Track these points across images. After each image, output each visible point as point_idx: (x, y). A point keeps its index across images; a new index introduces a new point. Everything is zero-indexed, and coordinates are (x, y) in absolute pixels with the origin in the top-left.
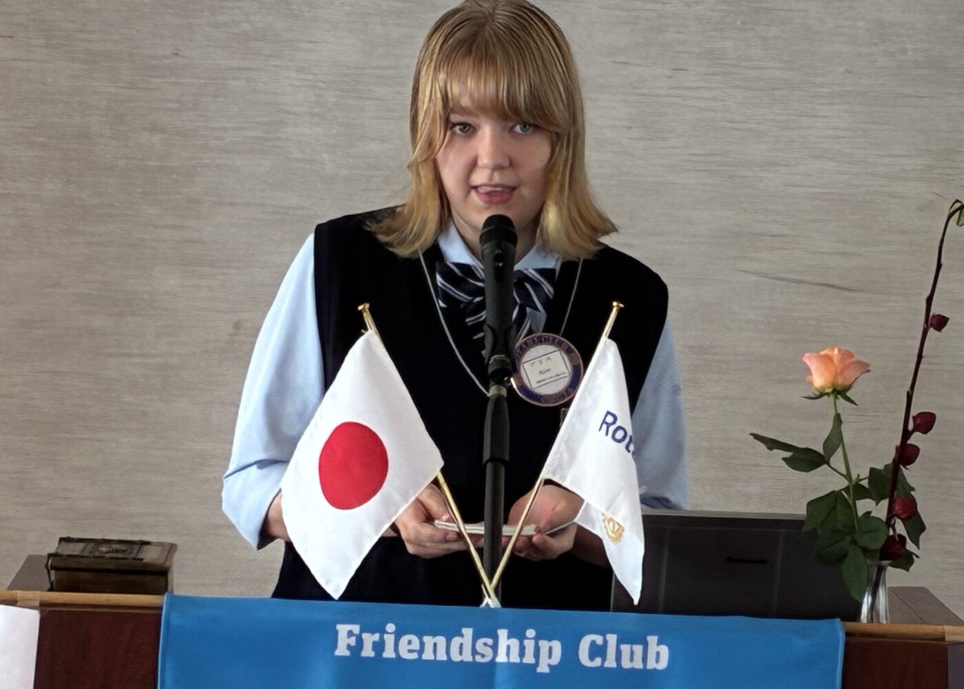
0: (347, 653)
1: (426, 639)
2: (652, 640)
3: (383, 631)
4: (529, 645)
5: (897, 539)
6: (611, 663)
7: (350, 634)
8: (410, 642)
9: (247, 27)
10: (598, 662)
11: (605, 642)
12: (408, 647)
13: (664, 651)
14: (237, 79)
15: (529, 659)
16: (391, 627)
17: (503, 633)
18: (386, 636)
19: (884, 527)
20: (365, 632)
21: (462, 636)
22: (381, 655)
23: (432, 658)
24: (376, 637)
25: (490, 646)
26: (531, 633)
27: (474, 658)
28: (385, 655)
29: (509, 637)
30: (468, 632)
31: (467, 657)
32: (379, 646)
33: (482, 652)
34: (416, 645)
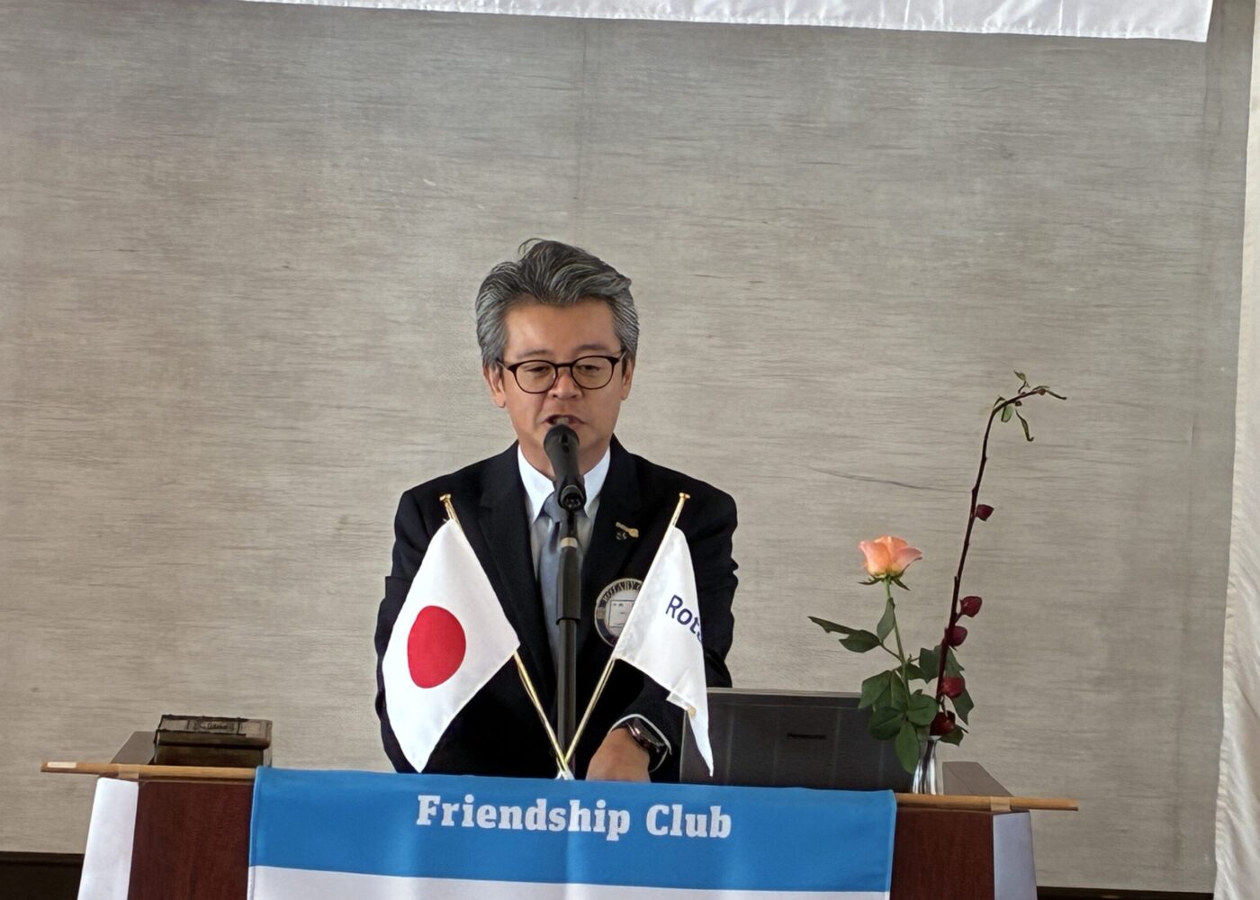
0: (429, 823)
1: (503, 809)
2: (716, 810)
3: (462, 802)
4: (600, 814)
5: (947, 715)
6: (676, 832)
7: (431, 804)
8: (487, 812)
10: (664, 831)
11: (671, 811)
12: (485, 817)
13: (727, 820)
14: (344, 290)
15: (600, 828)
16: (469, 798)
17: (575, 804)
18: (465, 806)
19: (933, 704)
20: (445, 802)
21: (536, 806)
22: (460, 824)
23: (508, 827)
24: (456, 807)
25: (563, 816)
26: (601, 804)
27: (548, 827)
28: (464, 824)
29: (581, 808)
30: (542, 803)
31: (541, 826)
32: (459, 816)
33: (556, 821)
34: (493, 815)
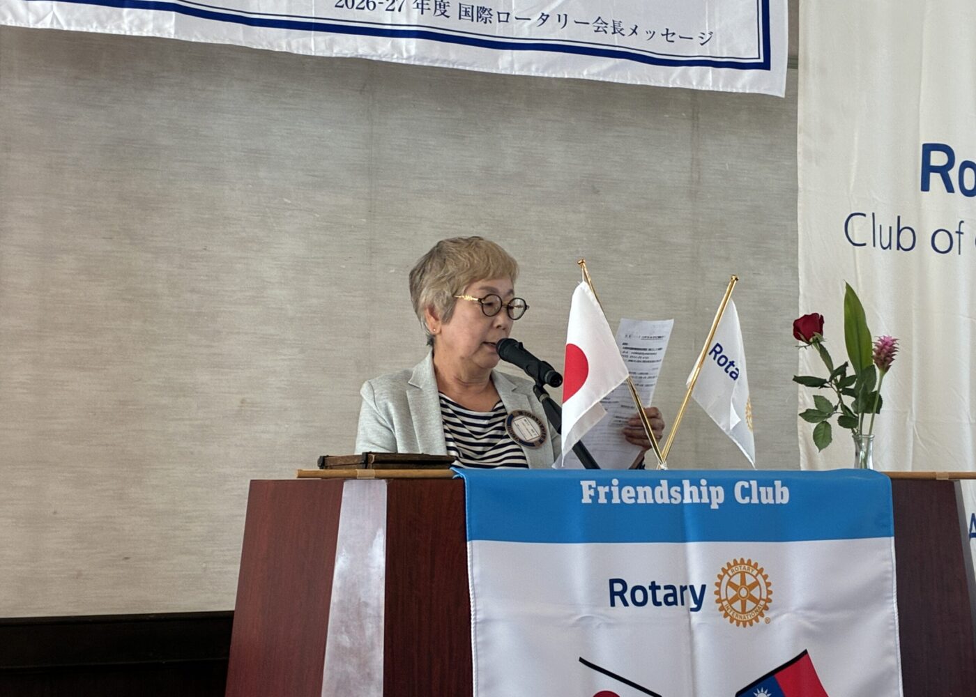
0: (590, 501)
1: (639, 489)
2: (778, 483)
3: (611, 485)
4: (704, 490)
6: (755, 501)
7: (590, 487)
8: (628, 492)
10: (747, 500)
11: (750, 485)
12: (627, 496)
13: (786, 490)
15: (705, 500)
16: (615, 482)
17: (686, 483)
18: (613, 488)
20: (600, 485)
21: (661, 485)
22: (611, 501)
23: (644, 502)
24: (607, 489)
25: (679, 492)
26: (703, 482)
27: (670, 501)
28: (614, 501)
29: (691, 485)
30: (664, 483)
32: (609, 495)
33: (675, 497)
34: (633, 494)
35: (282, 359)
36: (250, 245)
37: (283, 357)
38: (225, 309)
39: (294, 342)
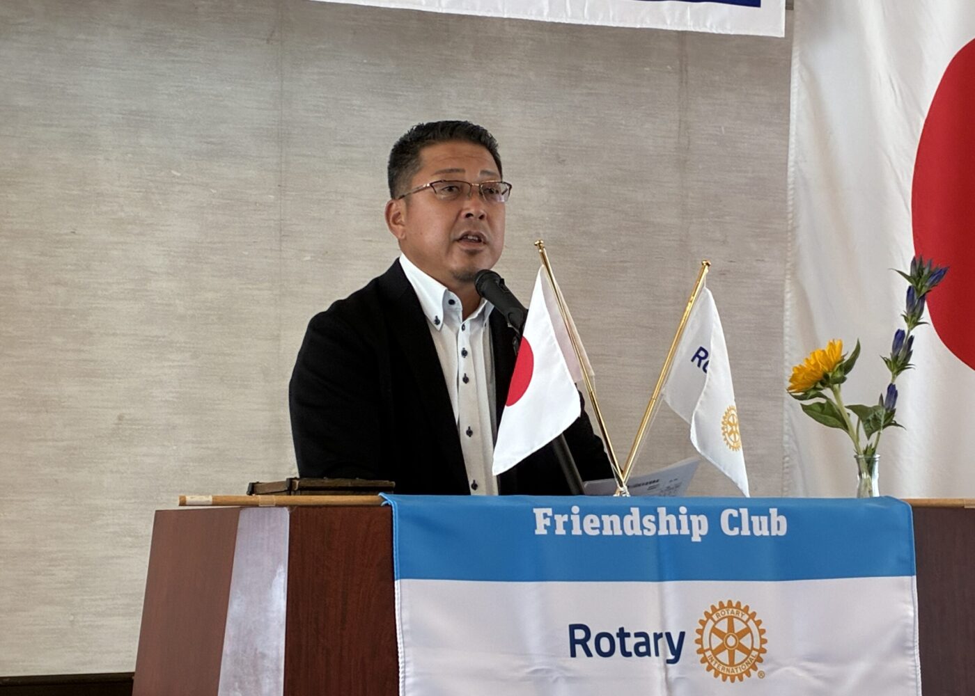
0: (545, 532)
1: (605, 517)
2: (773, 511)
3: (570, 513)
4: (683, 519)
6: (745, 532)
7: (545, 516)
8: (592, 521)
9: (122, 214)
10: (736, 531)
11: (740, 514)
12: (591, 526)
13: (783, 519)
14: (116, 249)
15: (685, 531)
16: (576, 509)
17: (662, 511)
18: (572, 516)
20: (558, 513)
21: (631, 514)
22: (571, 532)
23: (610, 533)
24: (565, 518)
25: (653, 522)
26: (683, 510)
27: (643, 533)
28: (574, 533)
29: (668, 513)
30: (635, 511)
31: (639, 533)
32: (568, 526)
33: (649, 527)
34: (597, 524)
35: (170, 366)
36: (130, 227)
37: (171, 364)
38: (98, 306)
39: (183, 345)
